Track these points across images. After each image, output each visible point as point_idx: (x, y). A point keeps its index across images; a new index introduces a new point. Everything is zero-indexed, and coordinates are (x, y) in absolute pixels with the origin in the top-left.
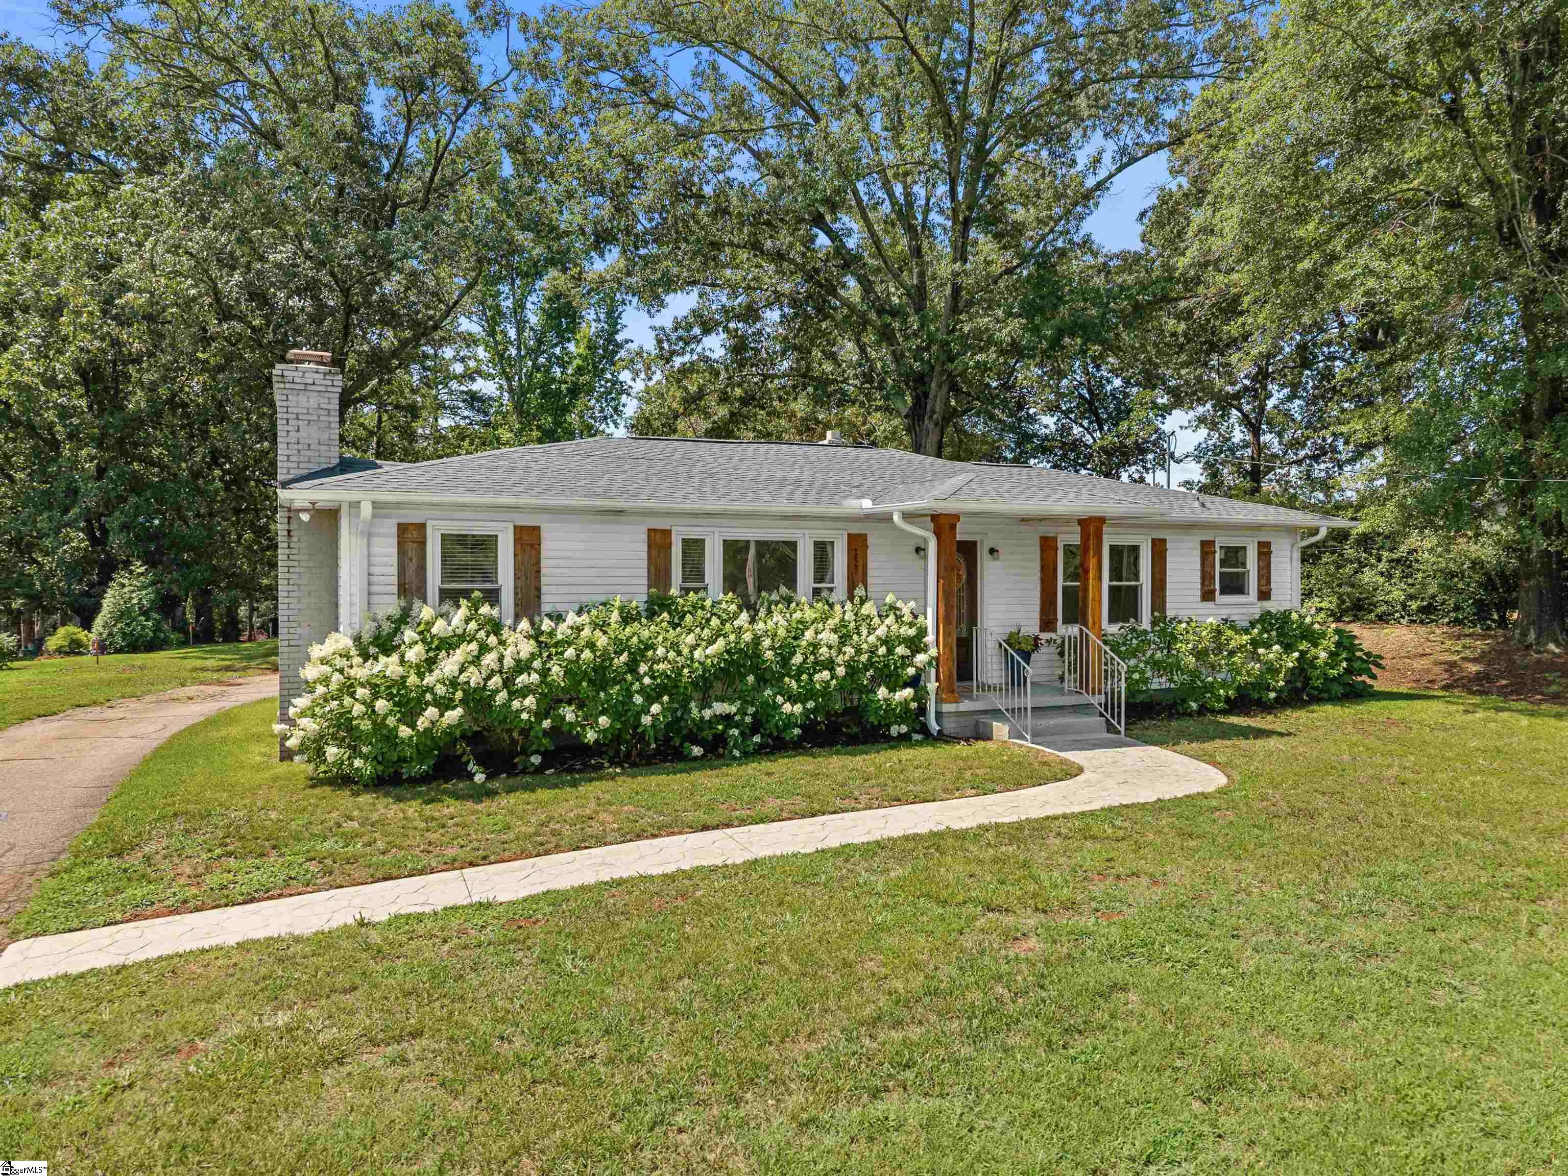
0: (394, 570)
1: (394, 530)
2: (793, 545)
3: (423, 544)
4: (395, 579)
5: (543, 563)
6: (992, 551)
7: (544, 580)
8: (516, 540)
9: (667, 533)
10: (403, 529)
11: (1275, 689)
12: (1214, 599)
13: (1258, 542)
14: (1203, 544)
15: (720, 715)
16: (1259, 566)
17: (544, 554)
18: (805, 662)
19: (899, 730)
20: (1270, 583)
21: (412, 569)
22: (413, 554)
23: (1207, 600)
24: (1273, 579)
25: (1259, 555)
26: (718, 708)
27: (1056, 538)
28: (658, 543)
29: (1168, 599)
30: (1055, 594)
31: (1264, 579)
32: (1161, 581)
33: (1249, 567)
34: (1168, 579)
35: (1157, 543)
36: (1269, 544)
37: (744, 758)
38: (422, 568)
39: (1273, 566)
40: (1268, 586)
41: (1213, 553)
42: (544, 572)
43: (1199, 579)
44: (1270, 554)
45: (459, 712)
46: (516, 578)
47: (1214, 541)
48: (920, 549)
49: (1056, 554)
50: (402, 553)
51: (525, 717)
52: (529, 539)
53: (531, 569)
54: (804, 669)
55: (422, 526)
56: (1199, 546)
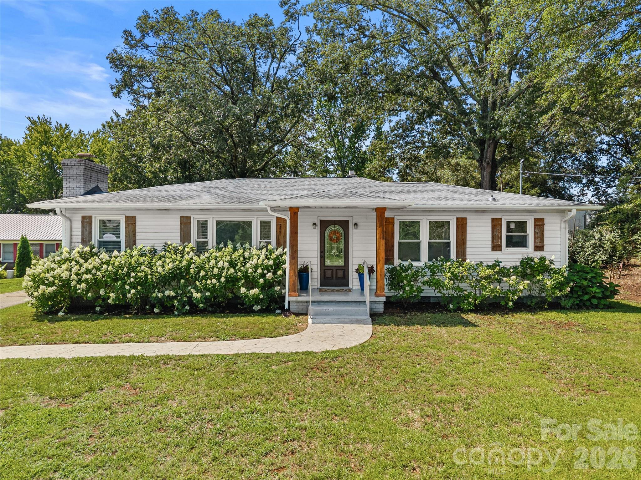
0: (80, 234)
1: (81, 219)
2: (249, 224)
3: (91, 224)
4: (80, 237)
5: (137, 231)
6: (356, 224)
7: (137, 238)
8: (125, 222)
9: (189, 218)
10: (83, 218)
11: (512, 300)
12: (501, 250)
13: (535, 219)
14: (493, 220)
15: (169, 296)
16: (535, 232)
17: (137, 227)
18: (207, 275)
19: (257, 308)
20: (543, 242)
21: (86, 233)
22: (87, 228)
23: (496, 250)
24: (545, 239)
25: (535, 225)
26: (167, 293)
27: (394, 218)
28: (185, 222)
29: (467, 250)
30: (393, 246)
31: (539, 239)
32: (463, 240)
33: (528, 232)
34: (468, 239)
35: (460, 220)
36: (543, 220)
37: (179, 315)
38: (90, 233)
39: (546, 232)
40: (542, 244)
41: (501, 225)
42: (137, 234)
43: (490, 239)
44: (543, 225)
45: (54, 288)
46: (126, 237)
47: (501, 219)
48: (315, 224)
49: (394, 226)
50: (83, 227)
51: (79, 291)
52: (131, 221)
53: (132, 233)
54: (206, 278)
55: (91, 217)
56: (490, 221)
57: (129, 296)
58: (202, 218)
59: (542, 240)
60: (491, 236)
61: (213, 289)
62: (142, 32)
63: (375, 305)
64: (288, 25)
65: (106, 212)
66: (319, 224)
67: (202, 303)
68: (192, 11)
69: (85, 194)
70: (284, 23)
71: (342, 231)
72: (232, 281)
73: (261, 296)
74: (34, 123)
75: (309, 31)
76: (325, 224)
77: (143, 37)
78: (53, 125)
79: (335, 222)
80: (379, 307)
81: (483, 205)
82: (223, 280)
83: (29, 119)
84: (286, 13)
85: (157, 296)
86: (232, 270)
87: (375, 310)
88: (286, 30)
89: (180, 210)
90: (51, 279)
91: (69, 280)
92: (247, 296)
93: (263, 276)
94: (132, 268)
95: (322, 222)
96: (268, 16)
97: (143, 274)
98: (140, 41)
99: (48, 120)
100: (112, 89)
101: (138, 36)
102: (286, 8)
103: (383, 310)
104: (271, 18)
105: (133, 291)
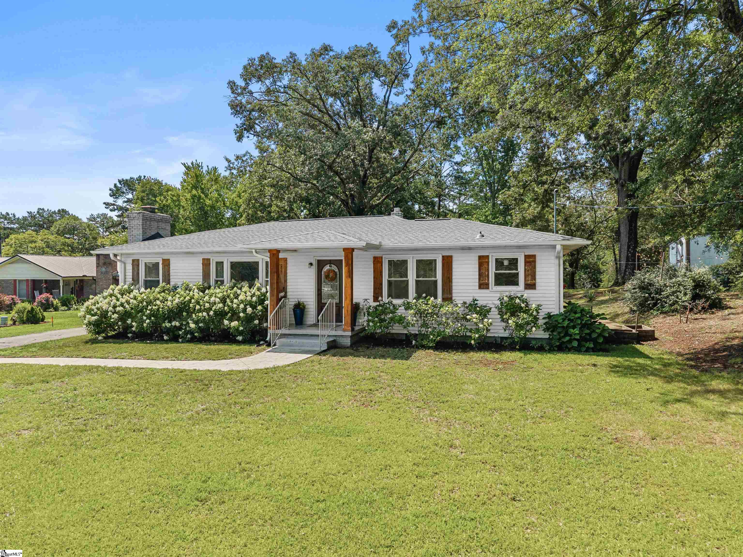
0: (131, 274)
1: (131, 262)
2: (257, 263)
3: (138, 265)
4: (131, 277)
5: (171, 271)
7: (171, 277)
8: (162, 264)
9: (209, 260)
10: (133, 261)
11: (474, 339)
12: (488, 288)
13: (525, 256)
14: (480, 257)
15: (175, 326)
16: (525, 270)
17: (171, 269)
18: (201, 309)
19: (240, 338)
20: (535, 279)
21: (135, 273)
22: (136, 269)
23: (483, 289)
24: (537, 277)
25: (526, 262)
26: (173, 323)
27: (382, 257)
28: (206, 263)
29: (454, 288)
30: (381, 284)
31: (530, 277)
32: (449, 278)
33: (519, 270)
34: (454, 277)
35: (446, 258)
36: (534, 256)
37: (182, 342)
38: (138, 274)
39: (538, 269)
40: (534, 281)
41: (488, 263)
42: (171, 274)
43: (477, 277)
44: (535, 262)
45: (96, 317)
46: (163, 276)
47: (488, 256)
48: (311, 264)
49: (382, 265)
50: (133, 269)
51: (112, 320)
52: (167, 263)
53: (167, 274)
54: (200, 311)
55: (138, 260)
56: (477, 258)
57: (145, 325)
58: (220, 260)
59: (534, 277)
60: (477, 273)
61: (204, 320)
62: (245, 80)
63: (343, 339)
64: (399, 48)
65: (148, 256)
66: (314, 263)
67: (197, 332)
68: (291, 53)
69: (144, 240)
70: (393, 48)
71: (337, 270)
72: (221, 314)
73: (241, 328)
74: (188, 168)
75: (424, 52)
76: (321, 264)
77: (247, 84)
78: (205, 169)
79: (330, 262)
80: (346, 341)
81: (471, 243)
82: (211, 313)
83: (184, 164)
84: (396, 37)
85: (166, 326)
86: (221, 305)
87: (343, 344)
88: (400, 54)
89: (201, 253)
90: (96, 310)
91: (107, 312)
92: (230, 328)
93: (245, 310)
94: (150, 303)
95: (319, 262)
96: (370, 44)
97: (157, 307)
98: (244, 89)
99: (200, 164)
100: (236, 134)
101: (243, 84)
102: (394, 32)
103: (349, 344)
104: (375, 46)
105: (148, 321)
